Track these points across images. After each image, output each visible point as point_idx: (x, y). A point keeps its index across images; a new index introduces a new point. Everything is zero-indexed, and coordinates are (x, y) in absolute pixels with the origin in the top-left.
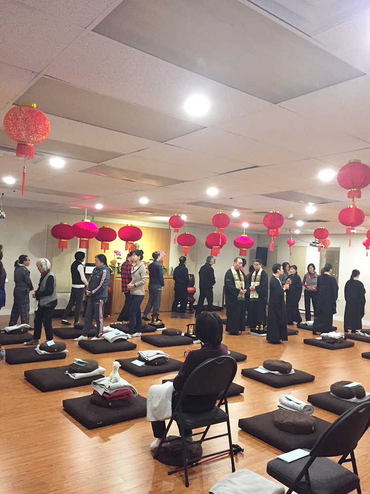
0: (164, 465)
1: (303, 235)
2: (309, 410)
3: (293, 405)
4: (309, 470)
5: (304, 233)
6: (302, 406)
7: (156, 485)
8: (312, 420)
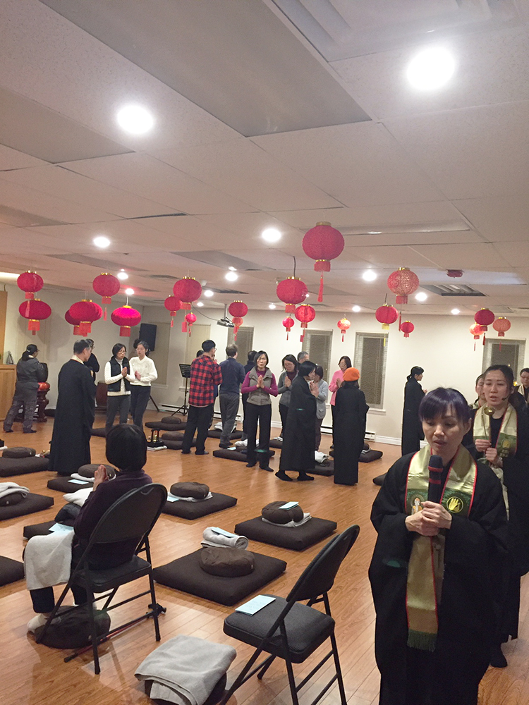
0: (54, 651)
1: (209, 310)
2: (243, 544)
3: (223, 539)
4: (285, 619)
5: (207, 307)
6: (234, 540)
7: (50, 680)
8: (249, 556)
